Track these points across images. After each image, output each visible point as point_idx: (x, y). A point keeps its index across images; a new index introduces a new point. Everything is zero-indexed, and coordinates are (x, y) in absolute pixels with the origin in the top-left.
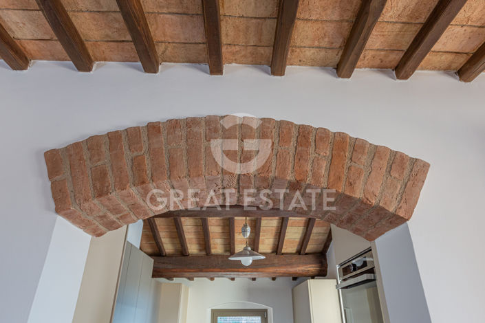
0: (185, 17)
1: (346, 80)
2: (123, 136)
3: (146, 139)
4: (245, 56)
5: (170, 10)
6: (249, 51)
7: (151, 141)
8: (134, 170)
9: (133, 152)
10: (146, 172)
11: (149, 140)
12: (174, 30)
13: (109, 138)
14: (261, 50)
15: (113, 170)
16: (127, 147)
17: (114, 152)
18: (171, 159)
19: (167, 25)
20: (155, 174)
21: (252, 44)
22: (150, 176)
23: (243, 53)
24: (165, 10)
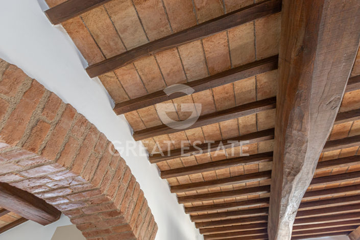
0: (142, 85)
1: (150, 163)
2: (45, 95)
3: (60, 113)
4: (132, 118)
5: (142, 76)
6: (137, 119)
7: (62, 119)
8: (34, 131)
9: (44, 114)
10: (42, 141)
11: (61, 117)
12: (129, 80)
13: (32, 84)
14: (141, 124)
15: (12, 114)
16: (41, 106)
17: (27, 100)
18: (66, 145)
19: (131, 76)
20: (47, 148)
21: (143, 120)
22: (43, 147)
23: (135, 117)
24: (140, 73)
